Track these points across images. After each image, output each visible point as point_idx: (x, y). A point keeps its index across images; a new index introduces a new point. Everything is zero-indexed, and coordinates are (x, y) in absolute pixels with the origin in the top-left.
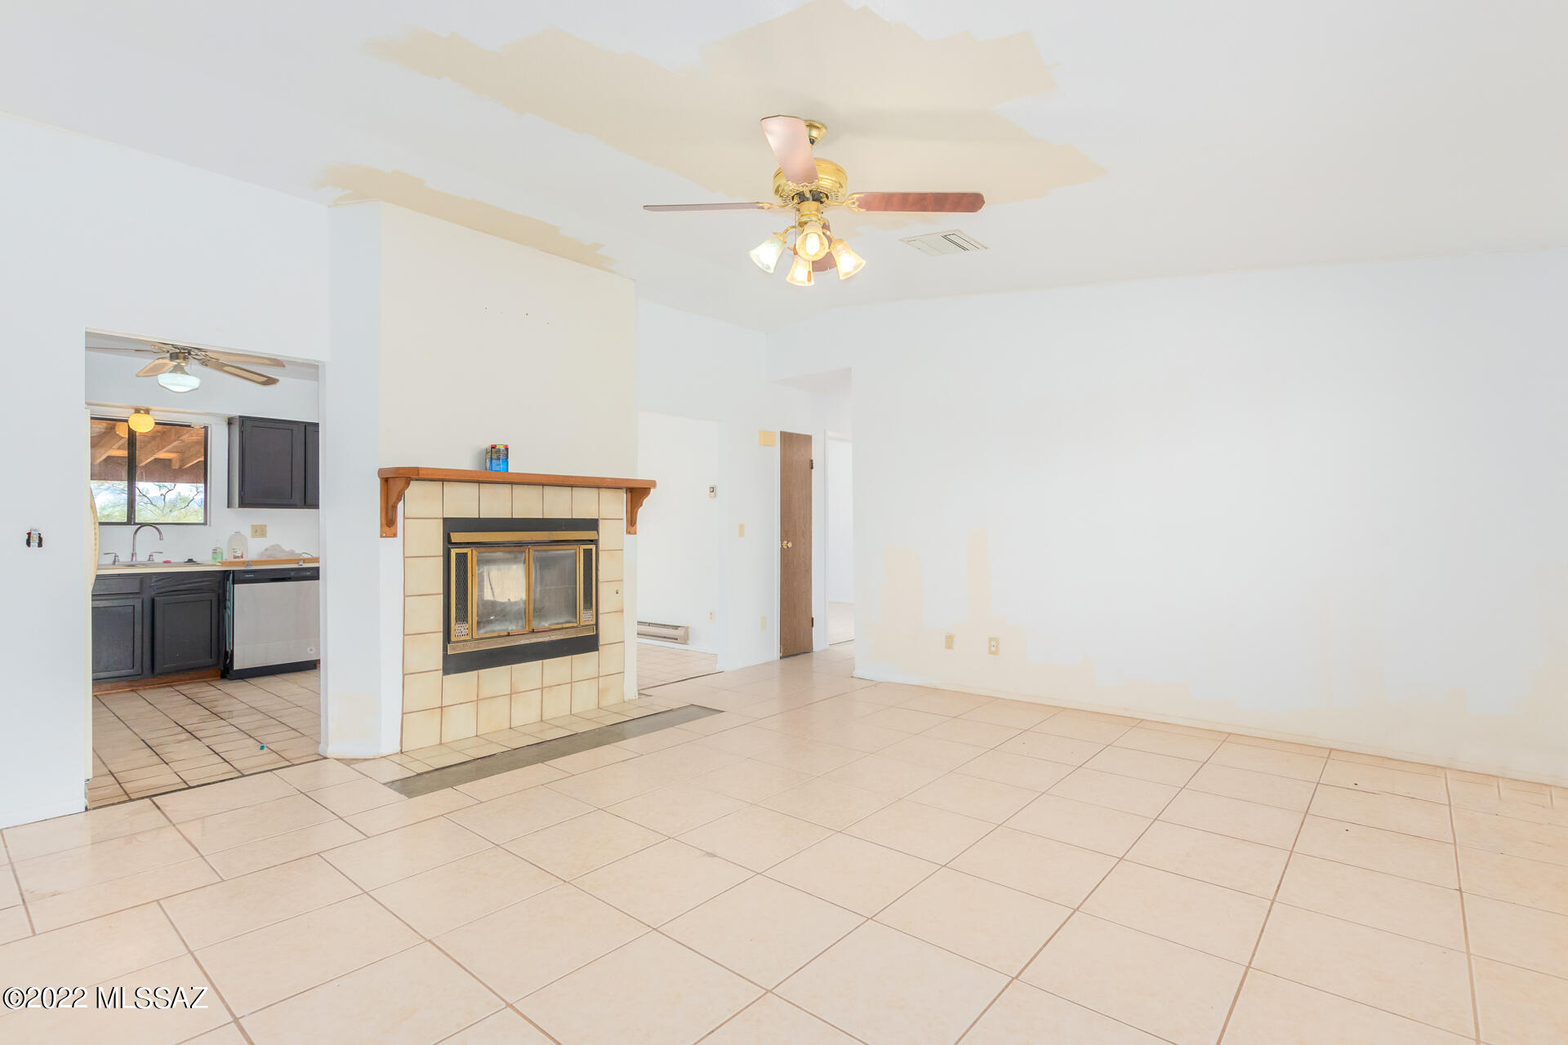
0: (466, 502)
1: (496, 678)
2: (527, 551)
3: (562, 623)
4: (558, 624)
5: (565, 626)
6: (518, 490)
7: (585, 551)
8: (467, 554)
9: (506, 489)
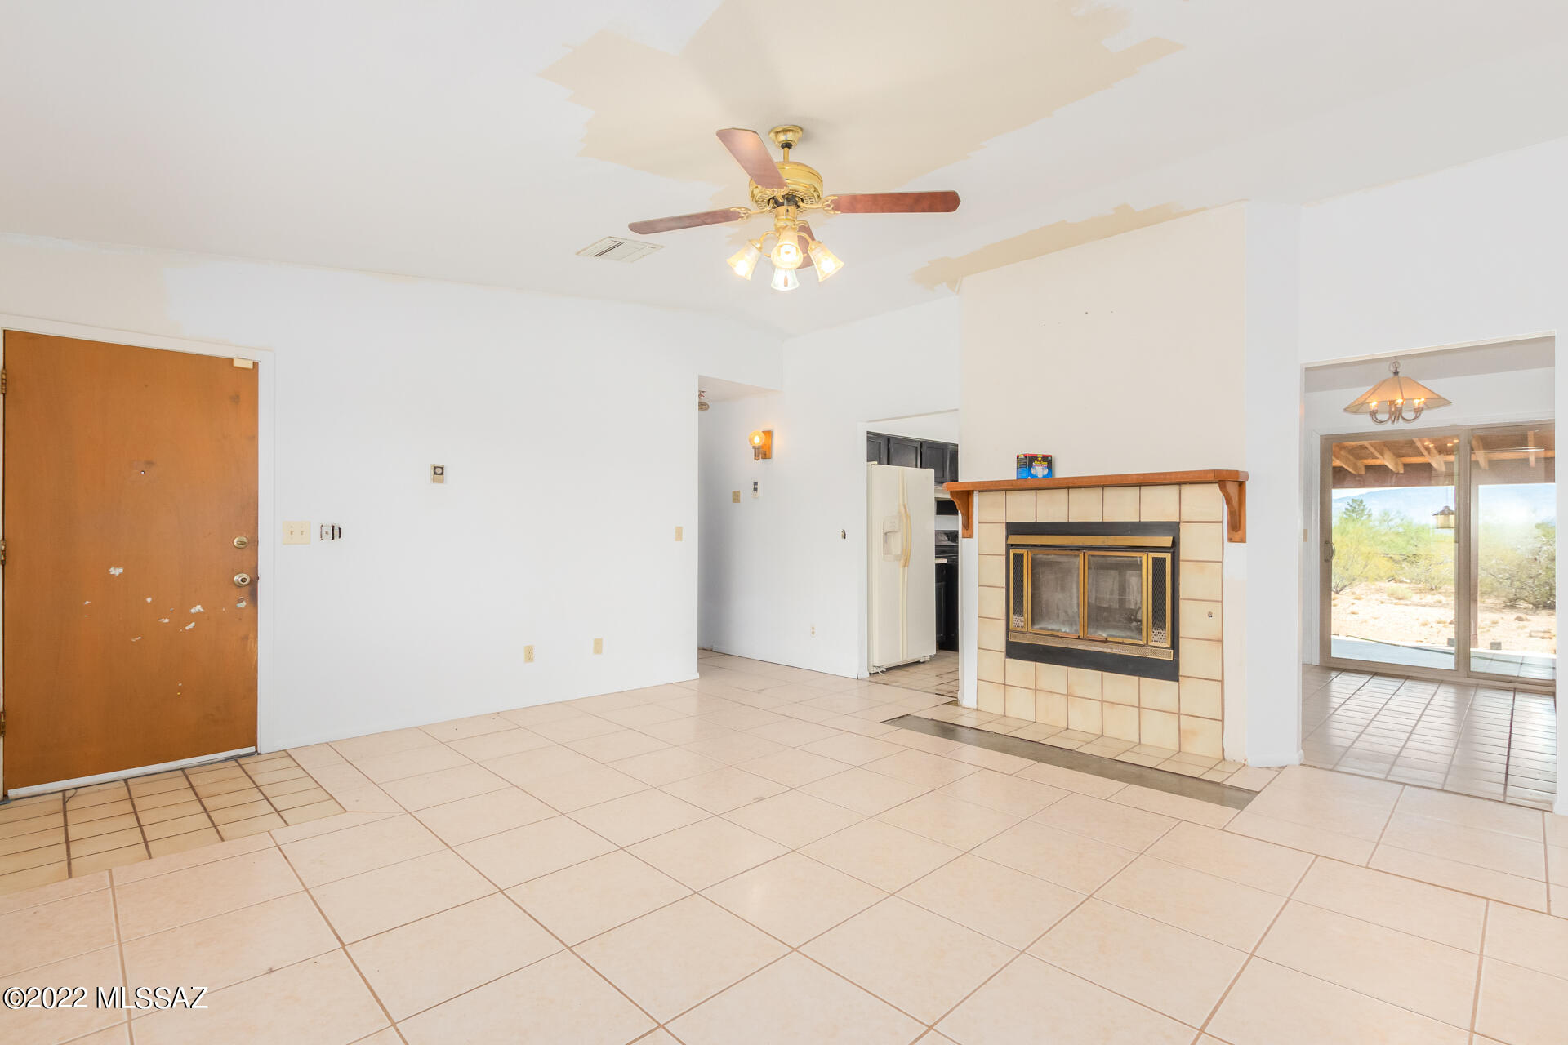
0: (1026, 508)
1: (1053, 675)
2: (1082, 555)
3: (1123, 637)
4: (1119, 637)
5: (1126, 641)
6: (1074, 494)
7: (1155, 559)
8: (1023, 554)
9: (1062, 494)
